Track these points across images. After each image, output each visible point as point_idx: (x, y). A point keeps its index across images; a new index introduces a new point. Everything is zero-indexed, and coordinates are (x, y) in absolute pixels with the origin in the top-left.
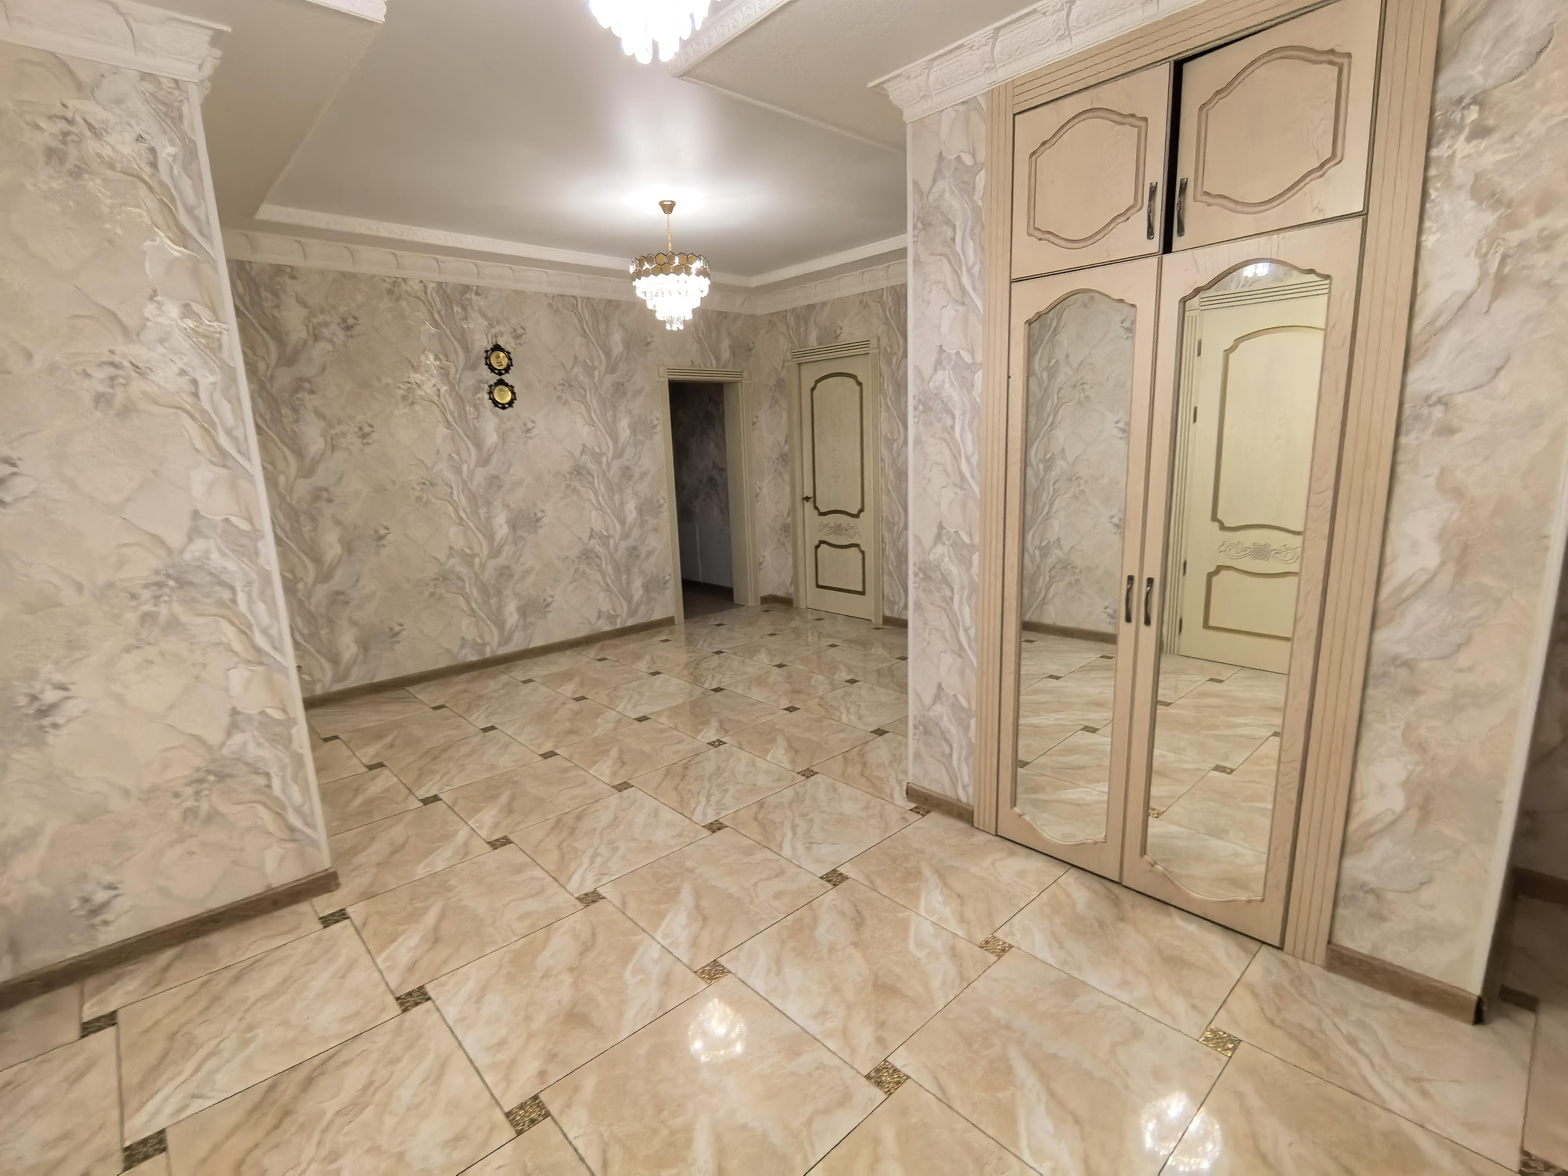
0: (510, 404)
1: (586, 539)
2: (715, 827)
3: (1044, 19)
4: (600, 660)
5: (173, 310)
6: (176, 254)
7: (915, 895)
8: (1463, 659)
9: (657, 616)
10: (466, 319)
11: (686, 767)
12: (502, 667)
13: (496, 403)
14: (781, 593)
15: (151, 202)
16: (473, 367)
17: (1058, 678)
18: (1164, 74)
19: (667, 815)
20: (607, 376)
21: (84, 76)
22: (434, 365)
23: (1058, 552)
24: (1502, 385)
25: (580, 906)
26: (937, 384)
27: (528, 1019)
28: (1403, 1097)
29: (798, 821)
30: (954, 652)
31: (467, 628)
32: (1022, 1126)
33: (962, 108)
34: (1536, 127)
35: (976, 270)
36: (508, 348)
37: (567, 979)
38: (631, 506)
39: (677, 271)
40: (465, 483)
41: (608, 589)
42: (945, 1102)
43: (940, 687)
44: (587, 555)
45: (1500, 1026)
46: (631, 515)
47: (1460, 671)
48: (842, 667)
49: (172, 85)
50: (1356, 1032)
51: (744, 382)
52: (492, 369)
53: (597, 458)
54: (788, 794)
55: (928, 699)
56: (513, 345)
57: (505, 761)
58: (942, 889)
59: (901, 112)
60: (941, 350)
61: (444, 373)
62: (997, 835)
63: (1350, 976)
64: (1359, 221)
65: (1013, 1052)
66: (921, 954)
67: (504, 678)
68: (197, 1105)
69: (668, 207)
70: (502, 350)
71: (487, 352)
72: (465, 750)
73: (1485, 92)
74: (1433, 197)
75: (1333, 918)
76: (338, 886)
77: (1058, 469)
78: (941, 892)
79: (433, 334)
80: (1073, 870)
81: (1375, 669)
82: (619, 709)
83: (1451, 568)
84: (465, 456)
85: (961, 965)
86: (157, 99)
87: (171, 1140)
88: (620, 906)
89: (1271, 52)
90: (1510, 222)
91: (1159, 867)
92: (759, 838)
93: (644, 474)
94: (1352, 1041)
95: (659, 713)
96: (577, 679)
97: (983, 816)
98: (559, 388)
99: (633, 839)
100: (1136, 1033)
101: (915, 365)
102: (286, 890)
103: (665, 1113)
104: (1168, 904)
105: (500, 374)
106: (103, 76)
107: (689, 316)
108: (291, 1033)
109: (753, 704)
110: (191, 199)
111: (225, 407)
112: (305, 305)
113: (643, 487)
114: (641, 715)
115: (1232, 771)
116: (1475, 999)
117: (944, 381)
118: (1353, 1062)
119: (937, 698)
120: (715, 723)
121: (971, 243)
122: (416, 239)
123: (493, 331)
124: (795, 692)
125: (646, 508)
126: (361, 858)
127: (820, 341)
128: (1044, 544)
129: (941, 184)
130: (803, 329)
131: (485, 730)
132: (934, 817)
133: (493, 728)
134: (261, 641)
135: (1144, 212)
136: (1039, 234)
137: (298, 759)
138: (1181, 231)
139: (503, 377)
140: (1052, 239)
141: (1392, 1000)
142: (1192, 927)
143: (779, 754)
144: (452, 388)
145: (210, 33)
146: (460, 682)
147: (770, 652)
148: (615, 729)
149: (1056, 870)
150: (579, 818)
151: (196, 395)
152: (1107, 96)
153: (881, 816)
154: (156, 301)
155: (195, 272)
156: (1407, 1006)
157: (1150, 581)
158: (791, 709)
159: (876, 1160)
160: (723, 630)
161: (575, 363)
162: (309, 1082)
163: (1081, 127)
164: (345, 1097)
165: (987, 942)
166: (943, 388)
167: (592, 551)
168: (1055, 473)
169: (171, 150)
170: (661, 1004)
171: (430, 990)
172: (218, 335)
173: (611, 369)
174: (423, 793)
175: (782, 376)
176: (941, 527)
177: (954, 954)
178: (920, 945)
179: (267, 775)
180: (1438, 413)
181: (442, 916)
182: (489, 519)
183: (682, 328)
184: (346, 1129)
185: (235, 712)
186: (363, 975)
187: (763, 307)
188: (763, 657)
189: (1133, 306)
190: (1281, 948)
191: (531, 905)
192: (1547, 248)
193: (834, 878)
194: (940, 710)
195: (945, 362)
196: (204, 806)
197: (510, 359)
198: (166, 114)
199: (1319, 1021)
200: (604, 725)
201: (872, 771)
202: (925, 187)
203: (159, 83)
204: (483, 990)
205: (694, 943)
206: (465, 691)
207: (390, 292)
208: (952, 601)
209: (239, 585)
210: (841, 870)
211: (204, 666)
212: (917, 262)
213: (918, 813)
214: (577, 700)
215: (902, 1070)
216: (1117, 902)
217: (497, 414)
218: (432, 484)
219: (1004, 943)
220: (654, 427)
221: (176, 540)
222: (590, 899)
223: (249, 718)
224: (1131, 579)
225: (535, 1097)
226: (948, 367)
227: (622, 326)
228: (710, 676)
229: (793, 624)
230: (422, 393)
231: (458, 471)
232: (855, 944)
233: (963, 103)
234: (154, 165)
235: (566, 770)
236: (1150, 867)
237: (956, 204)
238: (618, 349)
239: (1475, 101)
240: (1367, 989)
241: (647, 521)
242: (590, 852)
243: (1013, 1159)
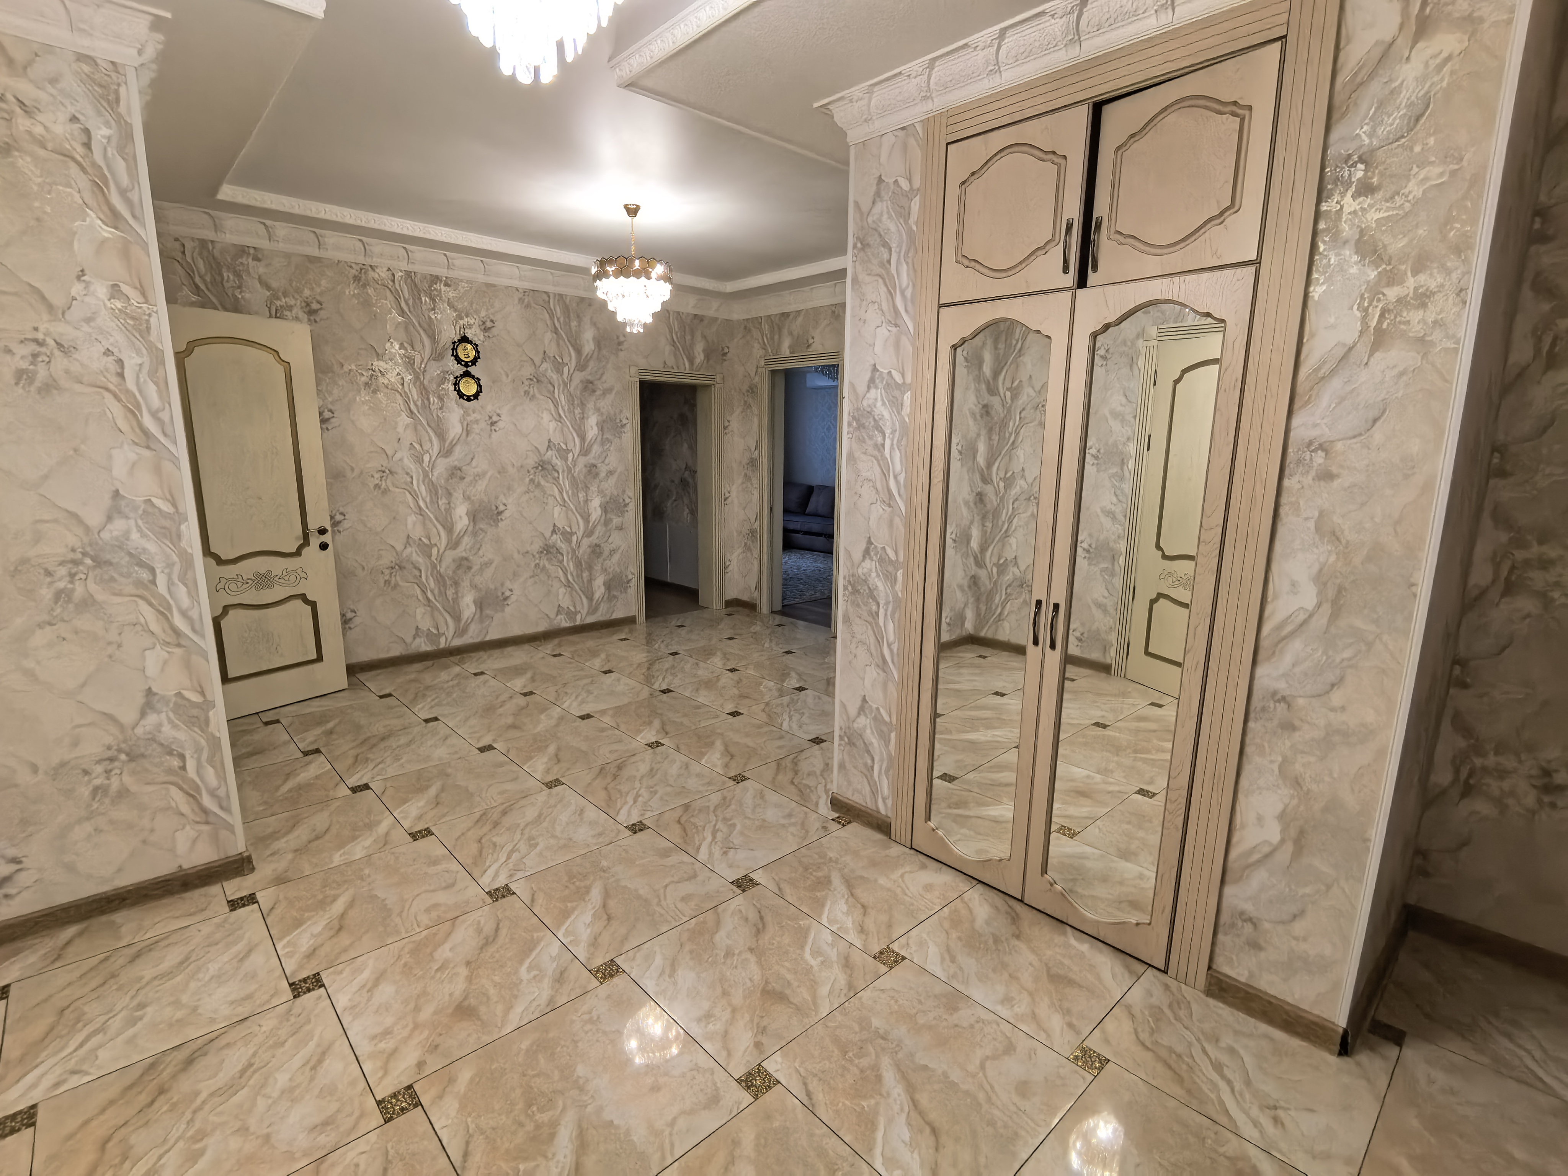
0: (476, 396)
1: (548, 534)
2: (637, 828)
3: (976, 53)
4: (555, 656)
5: (101, 290)
6: (106, 235)
7: (819, 904)
8: (1337, 698)
9: (618, 614)
10: (433, 309)
11: (619, 768)
12: (456, 659)
13: (461, 395)
14: (745, 598)
15: (83, 181)
16: (438, 357)
17: (1003, 695)
18: (1083, 114)
19: (592, 813)
20: (577, 372)
21: (20, 55)
22: (400, 355)
23: (1015, 570)
24: (1378, 435)
25: (489, 900)
26: (871, 402)
27: (417, 1009)
28: (1256, 1124)
29: (720, 825)
30: (878, 666)
31: (422, 618)
32: (879, 1135)
33: (901, 134)
34: (1414, 189)
35: (908, 293)
36: (476, 340)
37: (463, 971)
38: (596, 503)
39: (638, 274)
40: (426, 474)
41: (568, 585)
42: (810, 1108)
43: (864, 700)
44: (548, 550)
45: (1363, 1057)
46: (596, 513)
47: (1333, 710)
48: (793, 674)
49: (110, 67)
50: (1224, 1058)
51: (717, 385)
52: (458, 360)
53: (563, 453)
54: (715, 798)
55: (853, 710)
56: (482, 338)
57: (441, 753)
58: (847, 900)
59: (845, 134)
60: (875, 369)
61: (410, 362)
62: (911, 848)
63: (1225, 1002)
64: (1252, 269)
65: (886, 1062)
66: (814, 963)
67: (457, 669)
68: (75, 1081)
69: (632, 211)
70: (471, 342)
71: (454, 343)
72: (403, 740)
73: (1373, 151)
74: (1321, 249)
75: (1213, 944)
76: (253, 869)
77: (1018, 487)
78: (847, 902)
79: (399, 323)
80: (979, 886)
81: (1256, 702)
82: (565, 706)
83: (1326, 609)
84: (427, 446)
85: (851, 976)
86: (94, 81)
87: (41, 1117)
88: (528, 903)
89: (1183, 99)
90: (1391, 278)
91: (1058, 887)
92: (678, 840)
93: (611, 473)
94: (1218, 1067)
95: (603, 712)
96: (529, 675)
97: (899, 828)
98: (527, 383)
99: (554, 837)
100: (1010, 1049)
101: (850, 382)
102: (197, 872)
103: (535, 1108)
104: (1062, 922)
105: (466, 365)
106: (36, 55)
107: (649, 320)
108: (179, 1014)
109: (698, 707)
110: (125, 181)
111: (152, 390)
112: (268, 288)
113: (609, 486)
114: (584, 713)
115: (1154, 794)
116: (1341, 1031)
117: (876, 399)
118: (1215, 1087)
119: (862, 710)
120: (657, 723)
121: (905, 267)
122: (382, 227)
123: (461, 322)
124: (742, 696)
125: (612, 506)
126: (280, 844)
127: (792, 349)
128: (1001, 561)
129: (879, 207)
130: (776, 337)
131: (427, 721)
132: (855, 828)
133: (436, 719)
134: (179, 622)
135: (1061, 246)
136: (966, 262)
137: (215, 743)
138: (1095, 268)
139: (469, 369)
140: (978, 267)
141: (1264, 1028)
142: (1084, 947)
143: (714, 758)
144: (417, 378)
145: (150, 18)
146: (412, 671)
147: (726, 657)
148: (557, 725)
149: (963, 885)
150: (504, 813)
151: (121, 375)
152: (1031, 132)
153: (803, 824)
154: (84, 281)
155: (125, 254)
156: (1279, 1035)
157: (1056, 606)
158: (735, 714)
159: (731, 1161)
160: (683, 632)
161: (544, 358)
162: (190, 1062)
163: (1008, 160)
164: (222, 1078)
165: (881, 953)
166: (875, 406)
167: (554, 546)
168: (1015, 491)
169: (105, 132)
170: (551, 1001)
171: (325, 978)
172: (147, 317)
173: (581, 367)
174: (353, 781)
175: (754, 381)
176: (870, 542)
177: (847, 964)
178: (817, 953)
179: (182, 757)
180: (1319, 458)
181: (351, 904)
182: (449, 510)
183: (642, 331)
184: (219, 1109)
185: (149, 692)
186: (262, 960)
187: (738, 312)
188: (717, 661)
189: (1049, 337)
190: (1165, 972)
191: (442, 897)
192: (1424, 305)
193: (744, 884)
194: (863, 722)
195: (877, 381)
196: (115, 783)
197: (477, 352)
198: (102, 96)
199: (1190, 1044)
200: (545, 722)
201: (803, 779)
202: (865, 208)
203: (97, 64)
204: (379, 979)
205: (594, 943)
206: (414, 681)
207: (356, 279)
208: (878, 616)
209: (159, 567)
210: (755, 876)
211: (119, 646)
212: (855, 280)
213: (839, 823)
214: (525, 695)
215: (774, 1075)
216: (1015, 919)
217: (463, 407)
218: (391, 472)
219: (898, 954)
220: (623, 426)
221: (94, 519)
222: (500, 894)
223: (165, 700)
224: (1039, 603)
225: (410, 1087)
226: (880, 386)
227: (594, 324)
228: (661, 678)
229: (753, 629)
230: (386, 382)
231: (419, 460)
232: (751, 950)
233: (903, 129)
234: (87, 145)
235: (501, 765)
236: (1049, 886)
237: (892, 227)
238: (589, 347)
239: (1361, 160)
240: (1241, 1016)
241: (611, 520)
242: (509, 847)
243: (865, 1165)
